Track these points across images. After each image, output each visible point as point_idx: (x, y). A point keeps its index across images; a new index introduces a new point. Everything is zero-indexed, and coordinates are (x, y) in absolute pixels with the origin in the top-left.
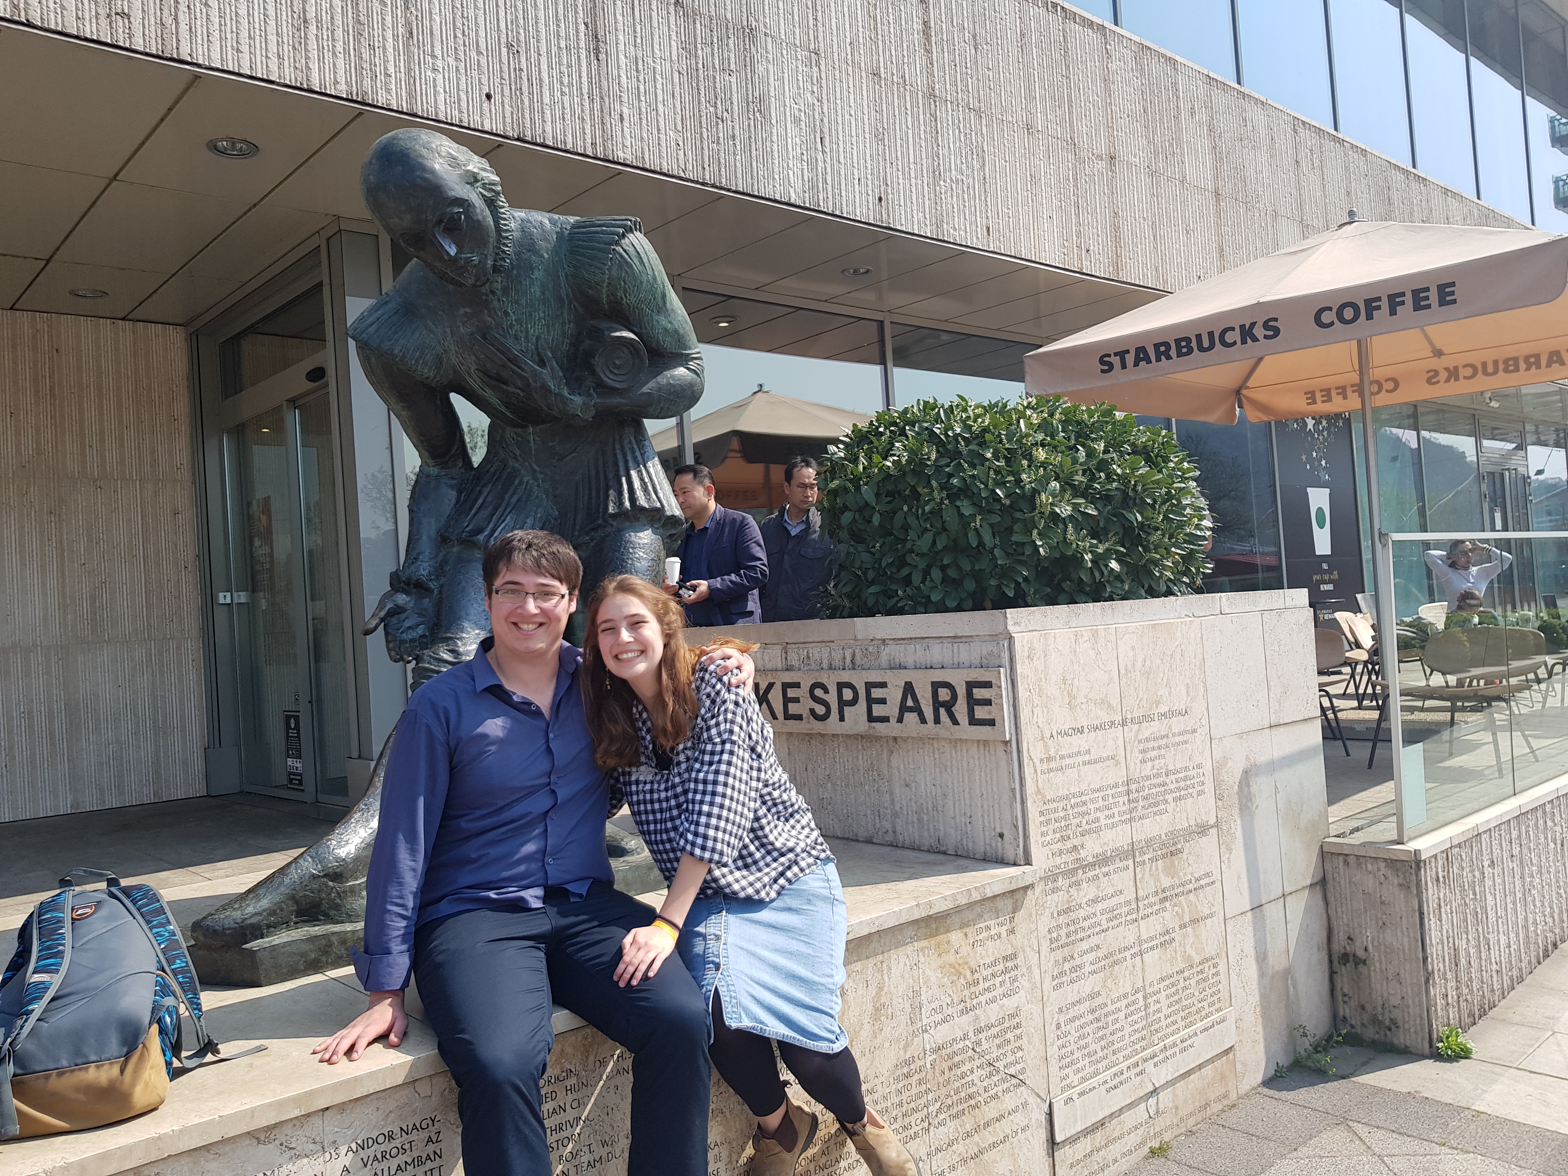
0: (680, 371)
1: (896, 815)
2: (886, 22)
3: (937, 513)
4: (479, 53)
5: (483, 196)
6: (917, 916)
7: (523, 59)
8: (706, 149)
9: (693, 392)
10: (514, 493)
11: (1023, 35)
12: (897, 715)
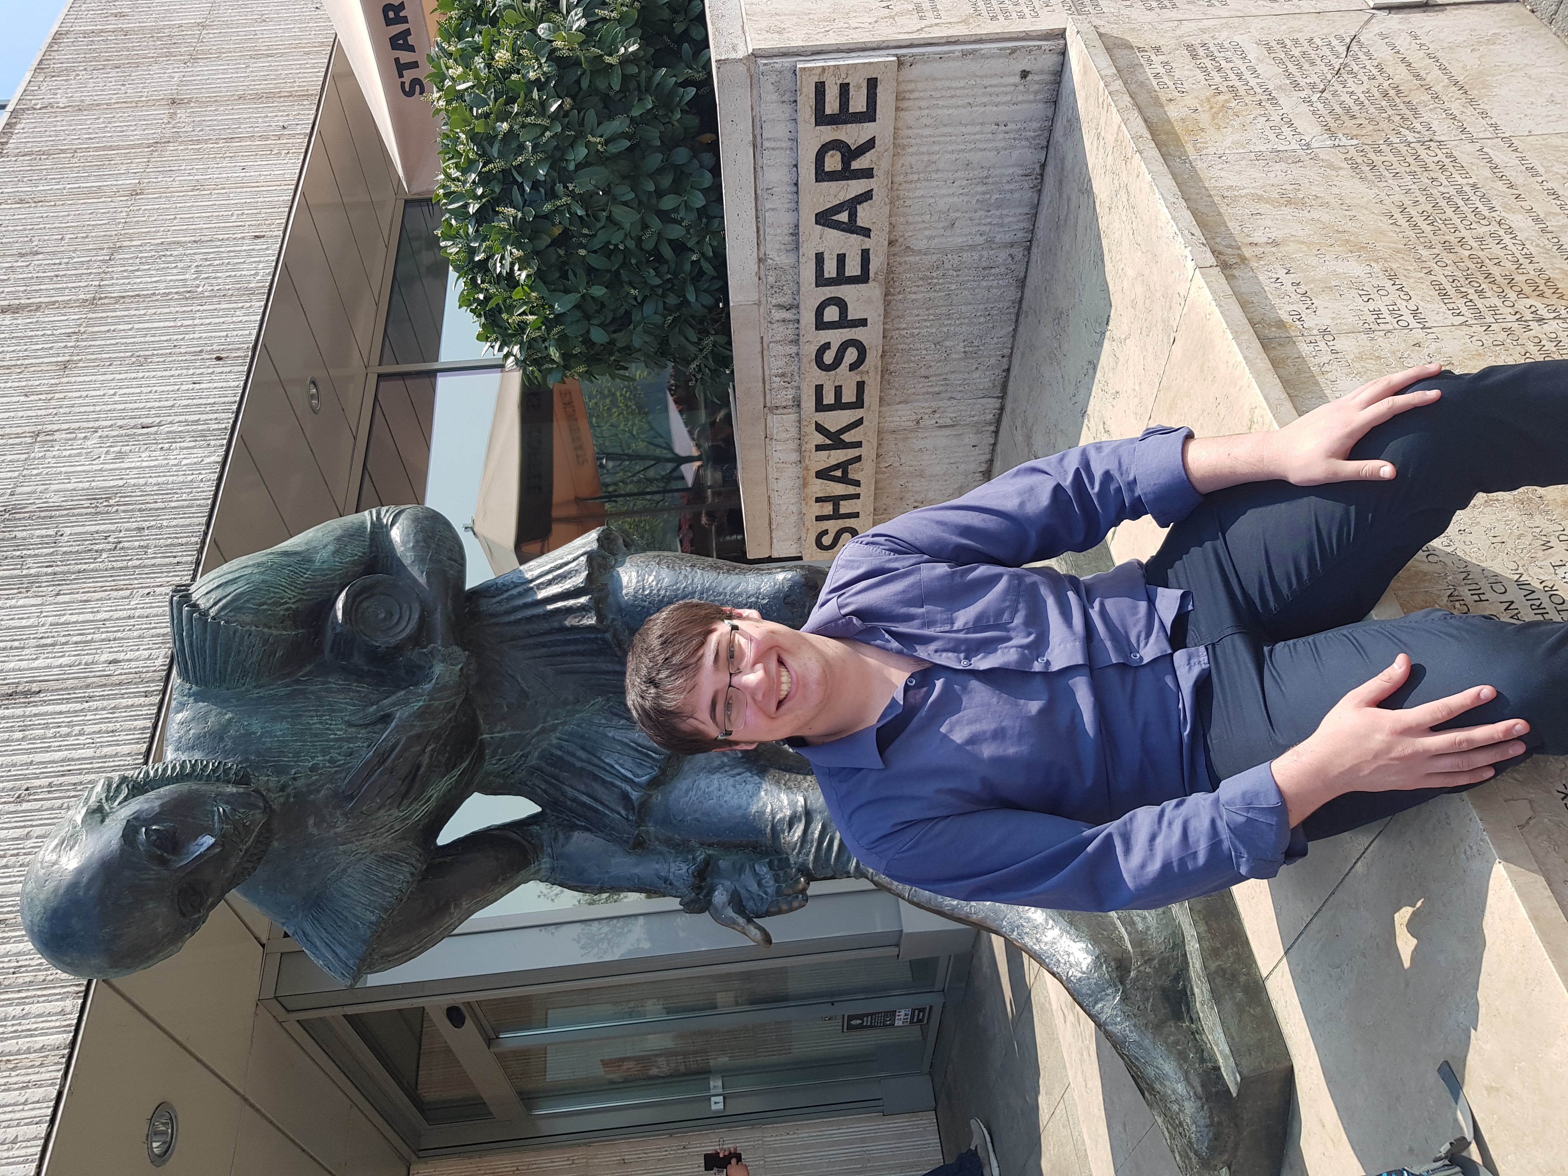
0: (396, 534)
1: (990, 241)
3: (585, 199)
4: (27, 836)
5: (126, 799)
6: (1156, 153)
7: (37, 783)
8: (153, 561)
9: (426, 518)
10: (573, 755)
12: (861, 237)
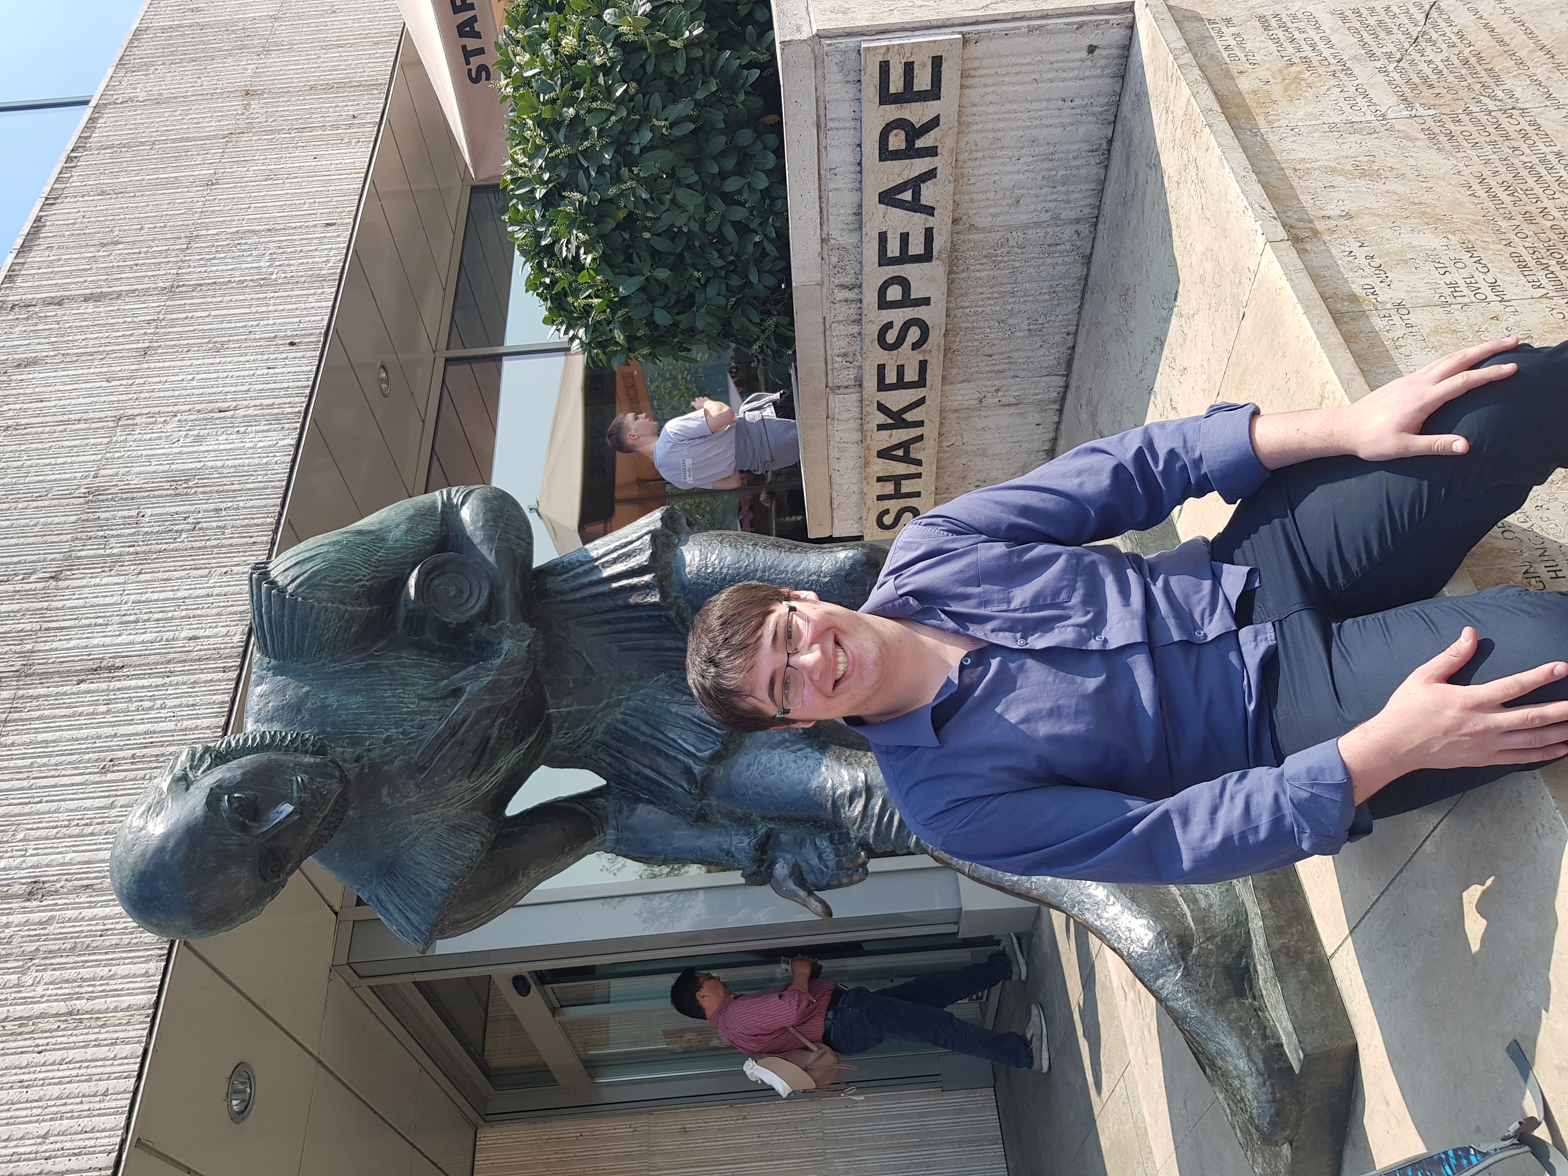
0: (466, 514)
2: (84, 343)
3: (649, 183)
4: (112, 806)
5: (209, 768)
6: (1226, 126)
7: (121, 754)
8: (230, 541)
9: (495, 498)
10: (638, 730)
11: (103, 193)
12: (924, 216)
